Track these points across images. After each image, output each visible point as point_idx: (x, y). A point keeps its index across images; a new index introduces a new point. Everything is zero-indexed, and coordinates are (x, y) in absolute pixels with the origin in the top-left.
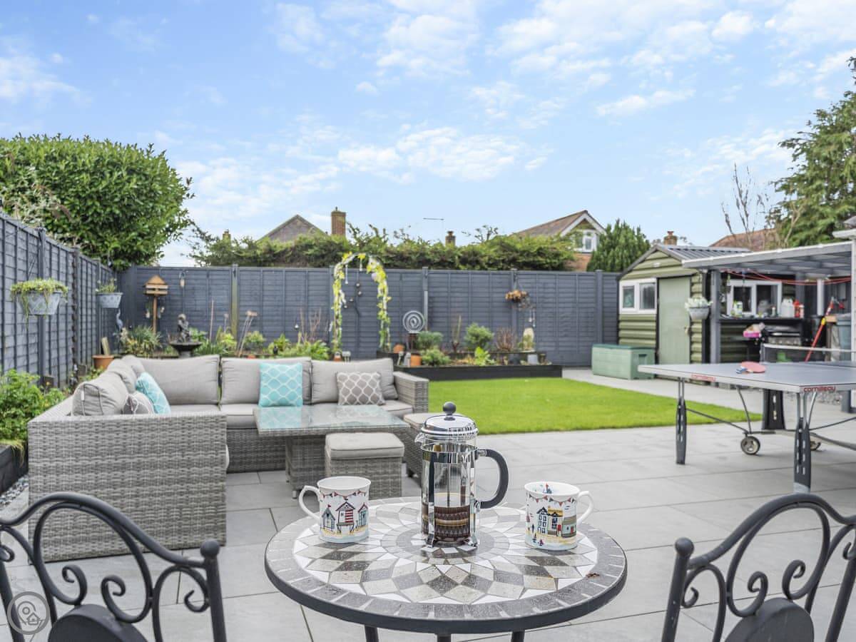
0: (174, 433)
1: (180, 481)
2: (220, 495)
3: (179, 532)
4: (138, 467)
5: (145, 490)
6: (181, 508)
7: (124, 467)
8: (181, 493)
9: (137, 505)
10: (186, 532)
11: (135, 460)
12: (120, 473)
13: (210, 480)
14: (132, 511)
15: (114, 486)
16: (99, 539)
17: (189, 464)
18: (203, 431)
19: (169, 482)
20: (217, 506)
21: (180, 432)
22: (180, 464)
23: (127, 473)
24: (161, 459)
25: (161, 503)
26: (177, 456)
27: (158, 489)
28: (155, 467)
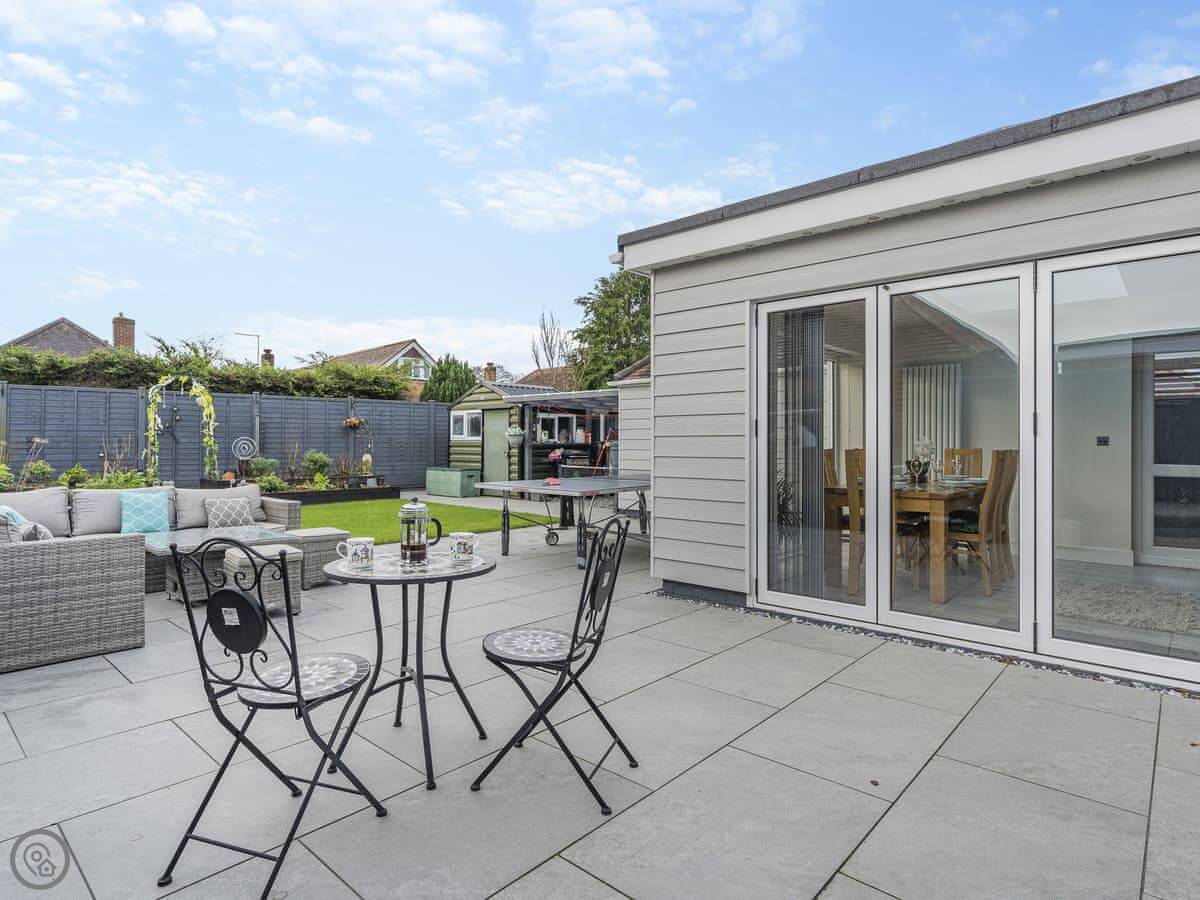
0: (93, 553)
1: (100, 595)
2: (139, 604)
3: (99, 639)
4: (56, 586)
5: (64, 605)
6: (100, 618)
7: (42, 587)
8: (101, 606)
9: (56, 619)
10: (105, 639)
11: (54, 580)
12: (37, 593)
13: (130, 591)
14: (50, 625)
15: (31, 604)
16: (15, 654)
17: (110, 579)
18: (122, 550)
19: (88, 597)
20: (136, 613)
21: (99, 552)
22: (100, 580)
23: (45, 592)
24: (80, 577)
25: (81, 616)
26: (98, 573)
27: (77, 603)
28: (75, 584)
